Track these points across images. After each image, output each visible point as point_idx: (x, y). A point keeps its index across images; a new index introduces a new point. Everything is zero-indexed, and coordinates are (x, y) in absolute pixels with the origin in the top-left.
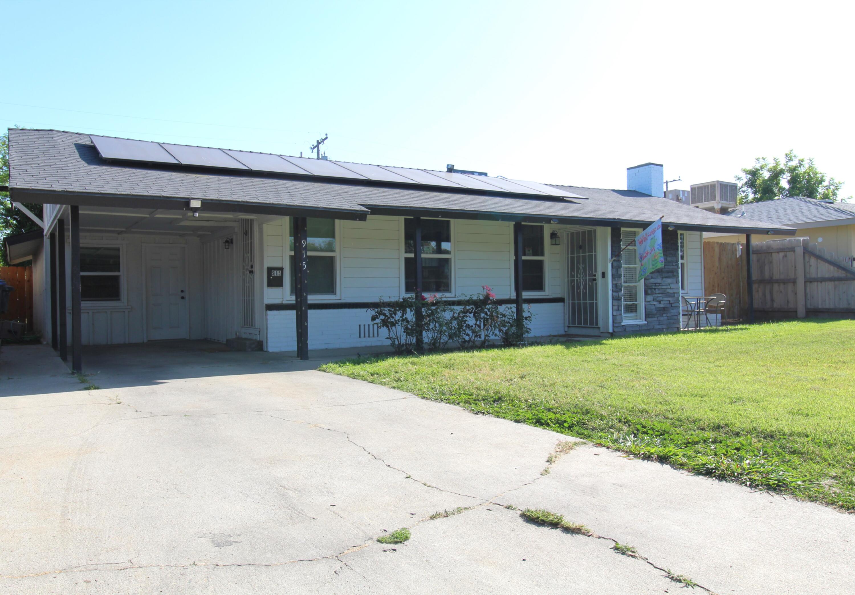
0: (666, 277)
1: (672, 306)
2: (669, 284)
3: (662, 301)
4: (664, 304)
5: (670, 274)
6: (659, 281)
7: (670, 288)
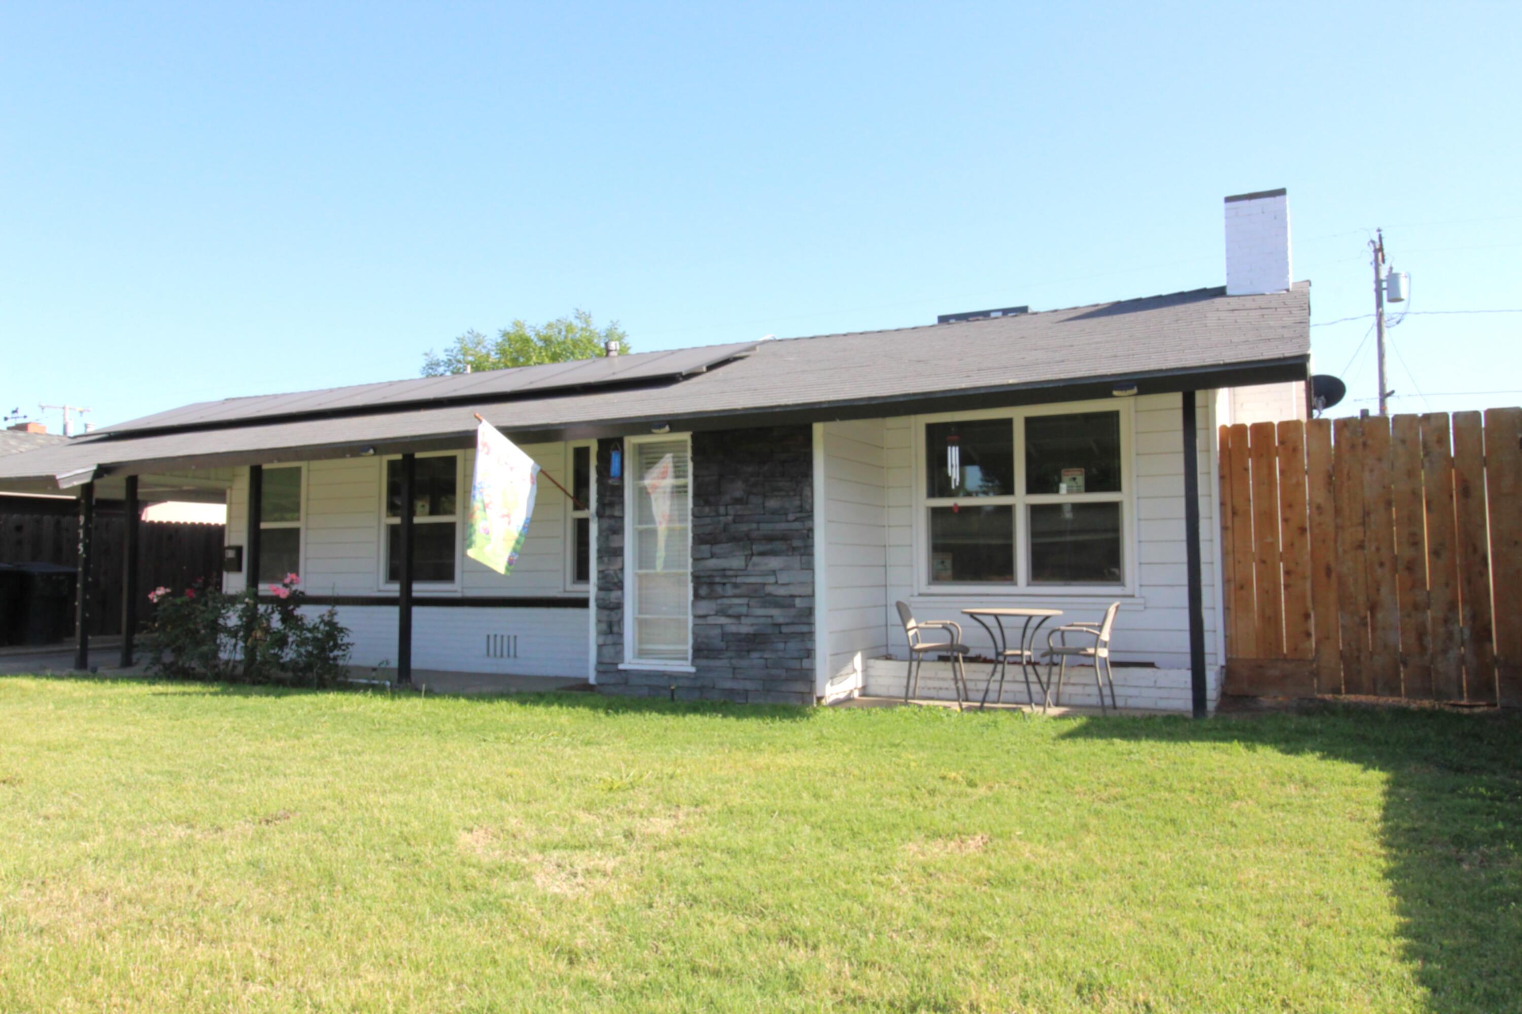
0: (762, 554)
1: (781, 633)
2: (774, 572)
3: (747, 616)
4: (752, 625)
5: (778, 545)
6: (737, 562)
7: (776, 583)
